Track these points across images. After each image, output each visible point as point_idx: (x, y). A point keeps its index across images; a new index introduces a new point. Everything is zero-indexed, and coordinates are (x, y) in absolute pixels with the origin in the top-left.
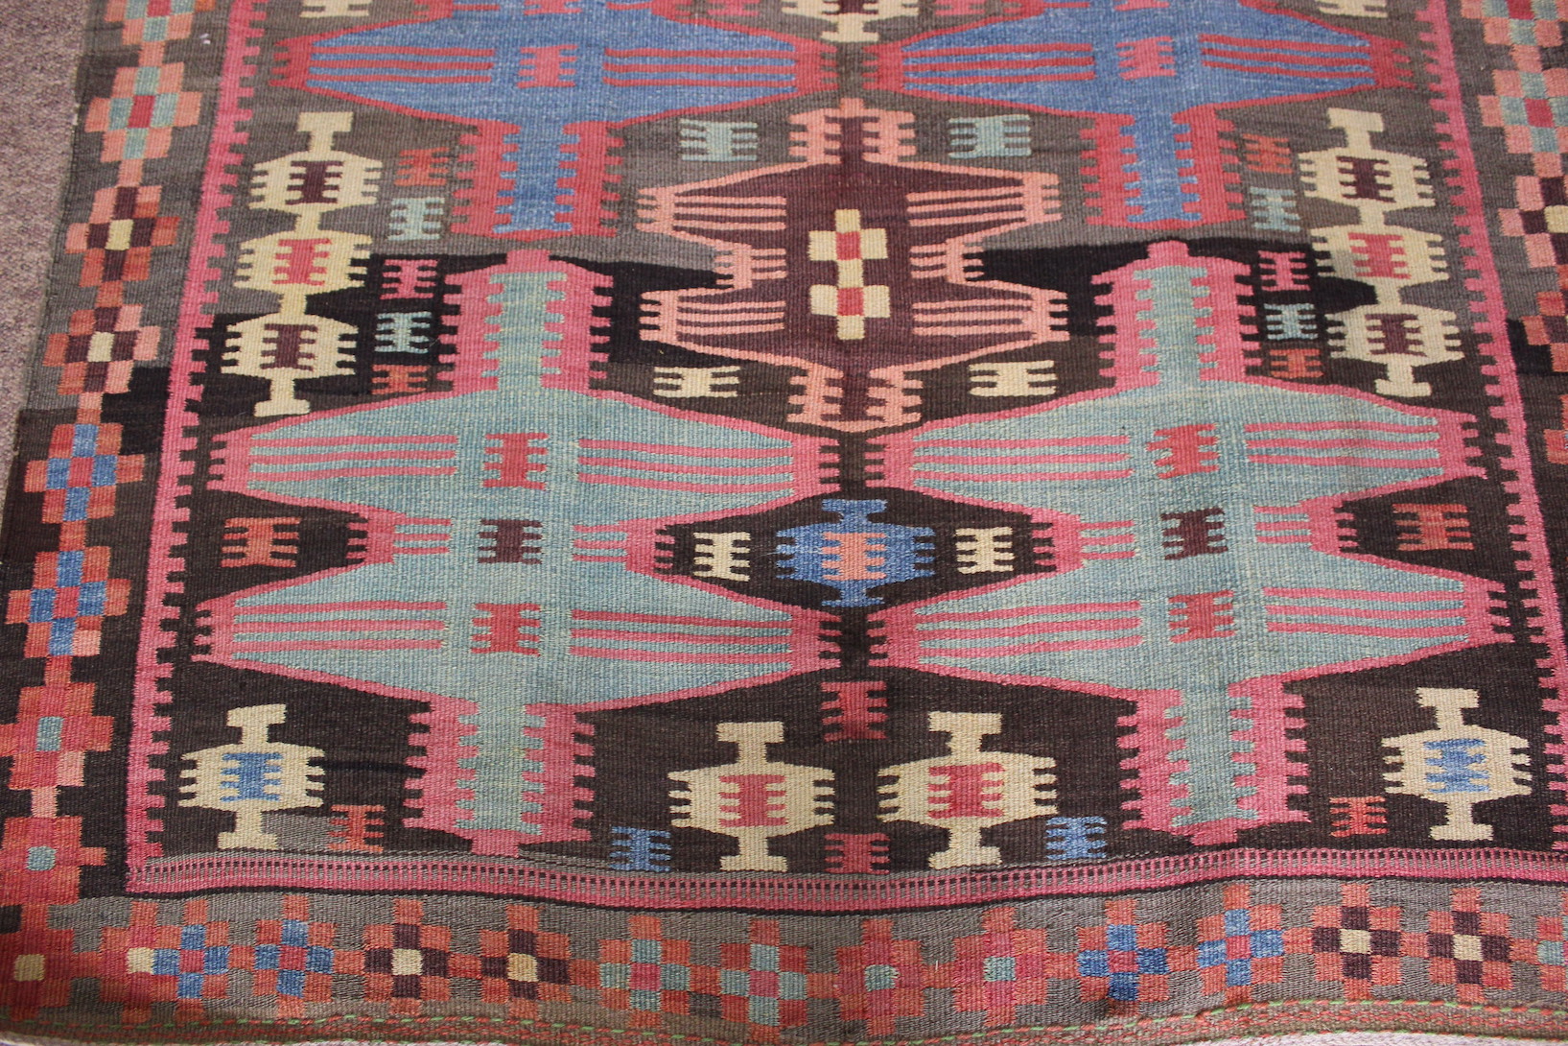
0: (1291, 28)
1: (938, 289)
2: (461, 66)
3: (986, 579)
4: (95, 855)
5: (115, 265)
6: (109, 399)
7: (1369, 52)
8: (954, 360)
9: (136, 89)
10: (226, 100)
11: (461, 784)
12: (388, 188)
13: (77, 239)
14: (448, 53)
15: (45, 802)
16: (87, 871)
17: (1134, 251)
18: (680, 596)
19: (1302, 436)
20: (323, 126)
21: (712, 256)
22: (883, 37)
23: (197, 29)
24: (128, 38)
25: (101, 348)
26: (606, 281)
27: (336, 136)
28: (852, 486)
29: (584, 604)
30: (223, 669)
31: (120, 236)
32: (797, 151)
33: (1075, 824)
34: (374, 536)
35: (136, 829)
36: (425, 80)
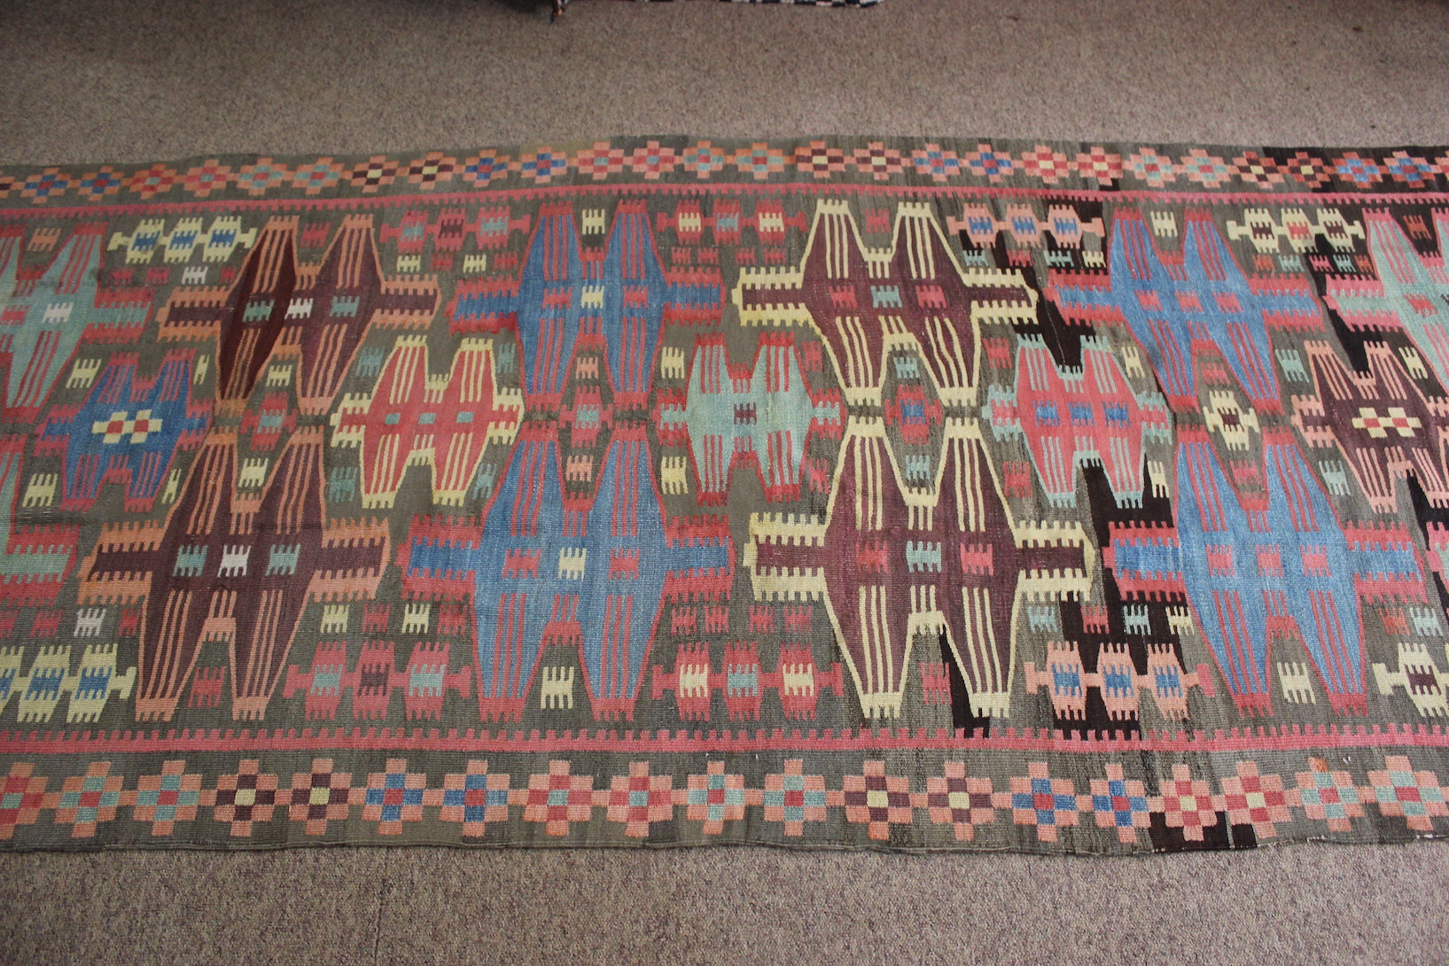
1: (1380, 387)
2: (1323, 607)
7: (1194, 221)
8: (1413, 385)
9: (1394, 801)
10: (1385, 740)
14: (1317, 617)
17: (1334, 316)
19: (1396, 266)
20: (1386, 681)
21: (1398, 480)
23: (1343, 767)
24: (1360, 813)
26: (1430, 526)
27: (1390, 670)
32: (1329, 445)
36: (1338, 627)
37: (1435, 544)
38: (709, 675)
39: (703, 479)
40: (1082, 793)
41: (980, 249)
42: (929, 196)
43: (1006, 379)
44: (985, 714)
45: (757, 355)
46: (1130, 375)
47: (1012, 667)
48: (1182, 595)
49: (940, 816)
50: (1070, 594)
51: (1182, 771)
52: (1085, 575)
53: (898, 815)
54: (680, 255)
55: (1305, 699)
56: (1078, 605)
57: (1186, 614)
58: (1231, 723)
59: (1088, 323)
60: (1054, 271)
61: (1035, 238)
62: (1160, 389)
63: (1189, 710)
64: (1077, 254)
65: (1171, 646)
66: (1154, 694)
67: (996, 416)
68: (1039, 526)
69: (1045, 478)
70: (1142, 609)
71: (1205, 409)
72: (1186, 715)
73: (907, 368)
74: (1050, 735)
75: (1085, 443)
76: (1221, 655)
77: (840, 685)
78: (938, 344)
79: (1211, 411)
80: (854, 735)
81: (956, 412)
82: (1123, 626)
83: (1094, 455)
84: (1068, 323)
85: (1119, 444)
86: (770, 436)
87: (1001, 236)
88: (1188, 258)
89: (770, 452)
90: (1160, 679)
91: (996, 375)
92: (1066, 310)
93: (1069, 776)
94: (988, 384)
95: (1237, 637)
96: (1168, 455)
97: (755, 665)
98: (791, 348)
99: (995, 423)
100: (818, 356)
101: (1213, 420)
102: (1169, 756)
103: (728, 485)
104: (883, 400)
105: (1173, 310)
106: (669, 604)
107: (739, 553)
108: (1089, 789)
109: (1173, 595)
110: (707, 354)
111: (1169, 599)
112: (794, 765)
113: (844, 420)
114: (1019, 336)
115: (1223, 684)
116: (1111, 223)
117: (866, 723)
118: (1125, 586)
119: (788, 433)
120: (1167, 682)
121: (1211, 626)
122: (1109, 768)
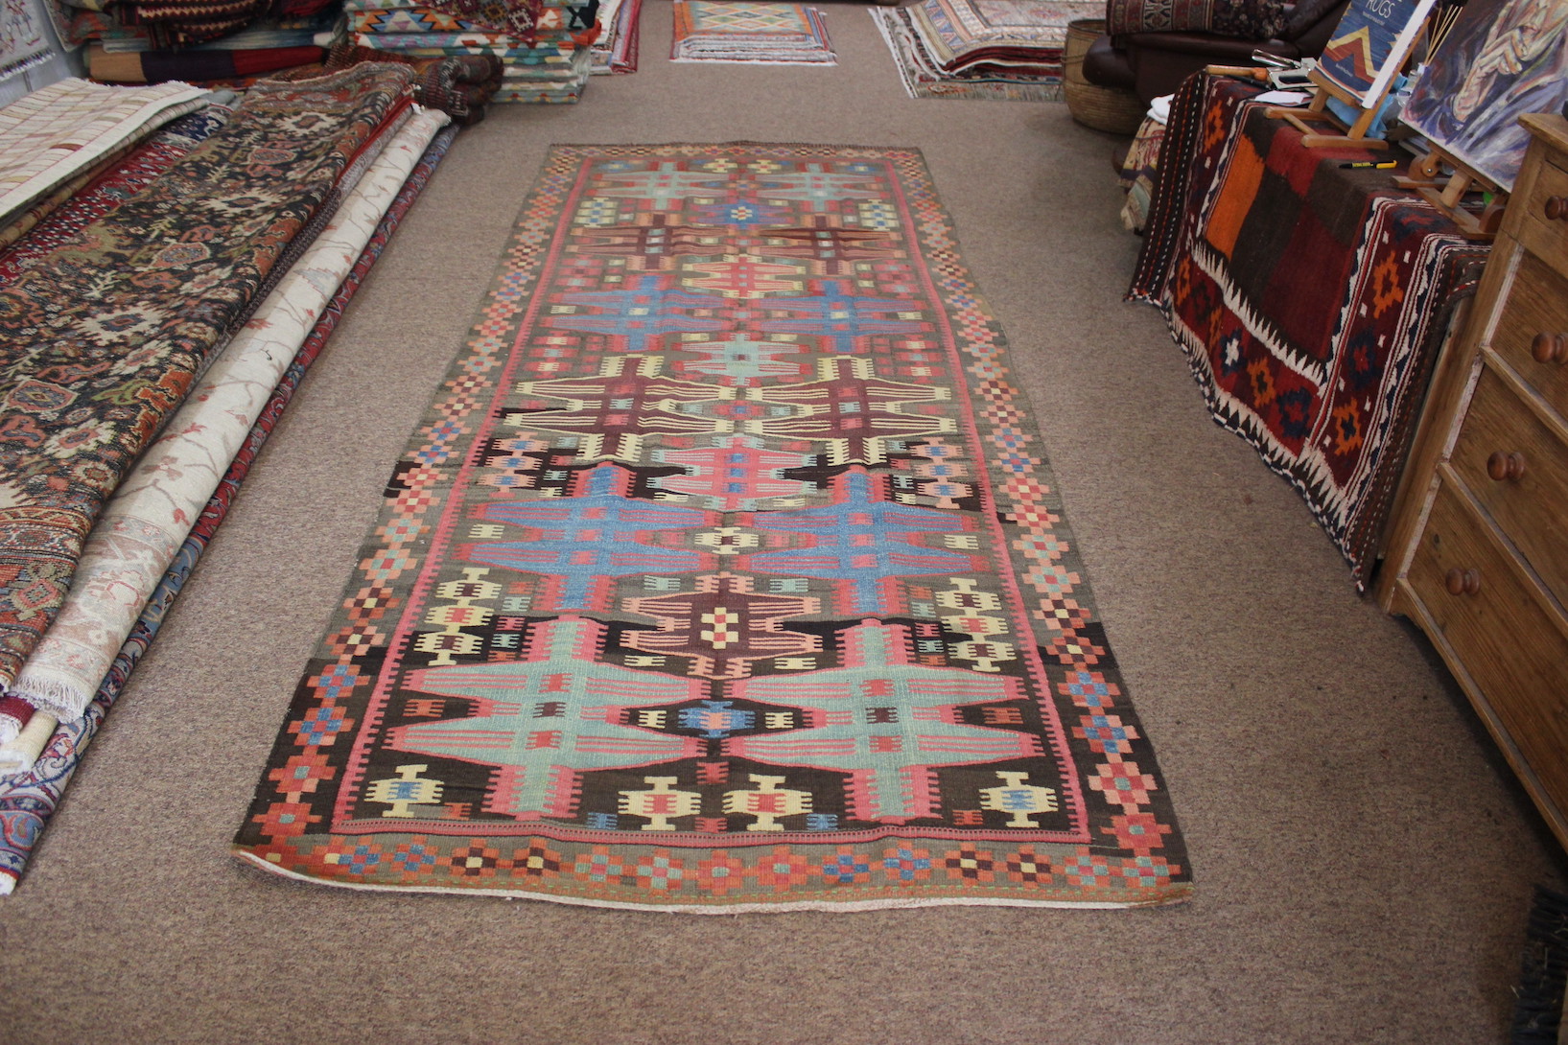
1: (761, 634)
3: (779, 730)
4: (316, 819)
5: (366, 613)
6: (355, 657)
7: (969, 560)
8: (768, 657)
9: (386, 557)
10: (429, 562)
11: (513, 795)
12: (504, 593)
13: (349, 603)
14: (537, 552)
15: (293, 797)
16: (309, 824)
17: (855, 623)
18: (631, 732)
19: (936, 684)
20: (473, 574)
21: (655, 620)
22: (741, 553)
23: (418, 539)
24: (385, 540)
25: (355, 639)
26: (606, 627)
27: (481, 575)
28: (716, 696)
29: (583, 734)
30: (396, 752)
31: (370, 603)
32: (698, 588)
33: (821, 816)
34: (482, 708)
35: (339, 809)
38: (560, 345)
39: (691, 345)
40: (446, 443)
41: (908, 448)
42: (967, 433)
44: (509, 418)
45: (792, 363)
47: (537, 429)
48: (570, 496)
49: (452, 401)
50: (583, 452)
51: (444, 478)
52: (595, 457)
53: (457, 389)
54: (883, 341)
55: (473, 533)
56: (574, 455)
57: (555, 495)
58: (468, 500)
59: (829, 486)
60: (888, 477)
61: (927, 474)
62: (761, 511)
63: (484, 486)
64: (911, 491)
65: (532, 486)
67: (736, 439)
69: (677, 452)
70: (563, 478)
71: (738, 529)
72: (480, 484)
73: (781, 412)
74: (486, 436)
75: (707, 471)
76: (520, 505)
78: (804, 424)
79: (737, 532)
80: (510, 380)
81: (739, 425)
82: (553, 470)
83: (696, 473)
84: (829, 478)
85: (706, 486)
86: (723, 364)
87: (925, 459)
88: (920, 549)
89: (710, 364)
90: (508, 478)
91: (774, 443)
92: (842, 477)
93: (458, 440)
94: (766, 439)
95: (531, 514)
96: (694, 505)
97: (562, 356)
98: (798, 374)
99: (730, 438)
100: (790, 381)
101: (727, 531)
102: (455, 474)
103: (685, 351)
104: (750, 400)
105: (851, 531)
106: (607, 337)
107: (638, 353)
108: (447, 446)
109: (571, 492)
110: (792, 348)
111: (569, 490)
112: (498, 364)
113: (734, 387)
114: (815, 456)
115: (498, 501)
116: (955, 514)
117: (516, 383)
118: (584, 472)
119: (724, 369)
120: (507, 481)
121: (542, 504)
122: (457, 453)
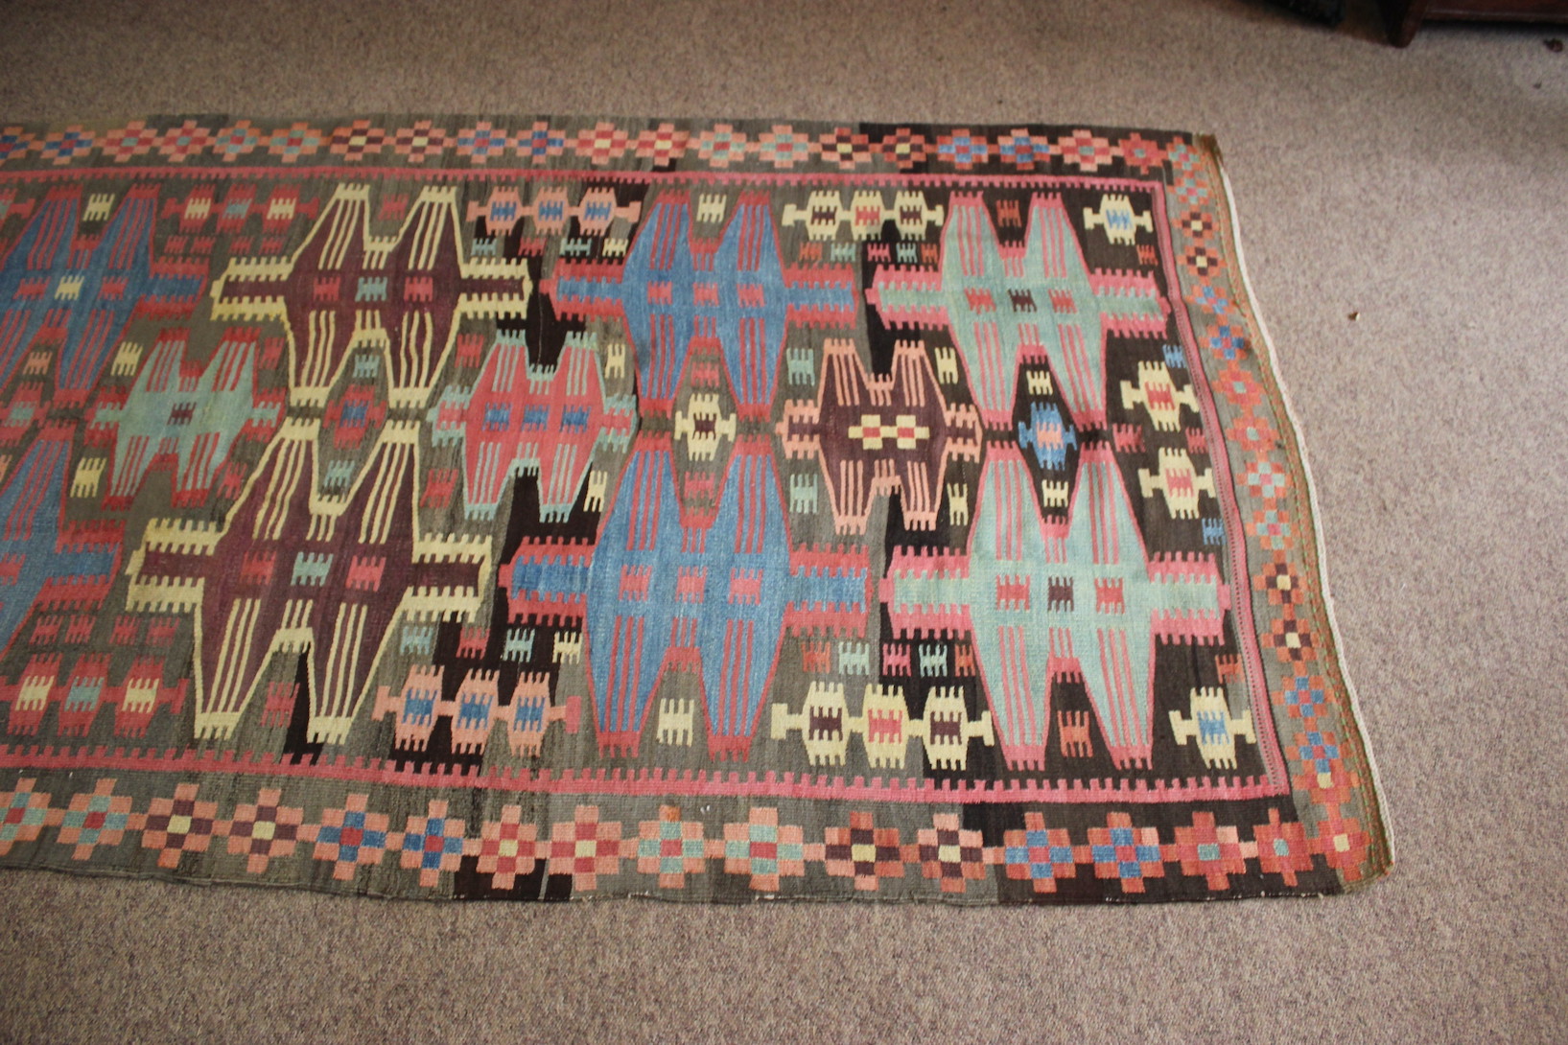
0: (731, 234)
1: (897, 394)
2: (739, 639)
3: (1054, 382)
4: (1273, 814)
5: (887, 853)
6: (987, 843)
7: (748, 205)
8: (938, 390)
9: (743, 856)
10: (758, 789)
11: (1196, 616)
12: (831, 677)
13: (867, 883)
14: (728, 649)
15: (1249, 849)
16: (1283, 819)
17: (871, 312)
18: (1079, 511)
19: (967, 256)
20: (782, 723)
21: (879, 497)
22: (733, 411)
23: (697, 816)
24: (701, 868)
25: (950, 854)
26: (898, 550)
27: (791, 712)
28: (1013, 436)
29: (1090, 558)
30: (1154, 750)
31: (865, 853)
32: (810, 456)
33: (1168, 356)
34: (1064, 668)
35: (1254, 791)
36: (749, 661)
37: (895, 571)
38: (52, 688)
39: (115, 482)
40: (396, 830)
41: (493, 236)
42: (460, 179)
43: (467, 382)
44: (320, 740)
45: (216, 351)
46: (607, 375)
47: (365, 691)
48: (579, 620)
49: (240, 845)
50: (454, 614)
51: (512, 813)
52: (476, 594)
53: (196, 843)
54: (175, 244)
55: (680, 740)
56: (459, 626)
57: (577, 641)
58: (586, 763)
59: (581, 319)
60: (563, 261)
61: (557, 225)
62: (635, 391)
63: (543, 746)
64: (598, 242)
65: (547, 675)
66: (510, 727)
67: (441, 419)
68: (445, 540)
69: (471, 488)
70: (528, 634)
71: (679, 414)
72: (537, 753)
73: (367, 367)
74: (381, 766)
75: (528, 450)
76: (602, 686)
77: (180, 703)
78: (408, 340)
79: (685, 416)
80: (179, 754)
81: (401, 415)
82: (502, 651)
83: (533, 463)
84: (559, 318)
85: (567, 451)
86: (199, 437)
87: (521, 224)
88: (724, 246)
89: (193, 454)
90: (522, 712)
91: (458, 375)
92: (560, 304)
93: (387, 811)
94: (446, 384)
95: (627, 668)
96: (617, 464)
97: (102, 679)
98: (253, 345)
99: (438, 426)
100: (276, 353)
101: (684, 425)
102: (503, 796)
103: (138, 490)
104: (328, 401)
105: (684, 303)
106: (39, 612)
107: (125, 560)
108: (405, 826)
109: (569, 619)
110: (166, 350)
111: (562, 623)
112: (106, 785)
113: (280, 421)
114: (499, 332)
115: (591, 718)
116: (651, 207)
117: (194, 744)
118: (517, 606)
119: (217, 435)
120: (530, 714)
121: (601, 655)
122: (433, 805)
